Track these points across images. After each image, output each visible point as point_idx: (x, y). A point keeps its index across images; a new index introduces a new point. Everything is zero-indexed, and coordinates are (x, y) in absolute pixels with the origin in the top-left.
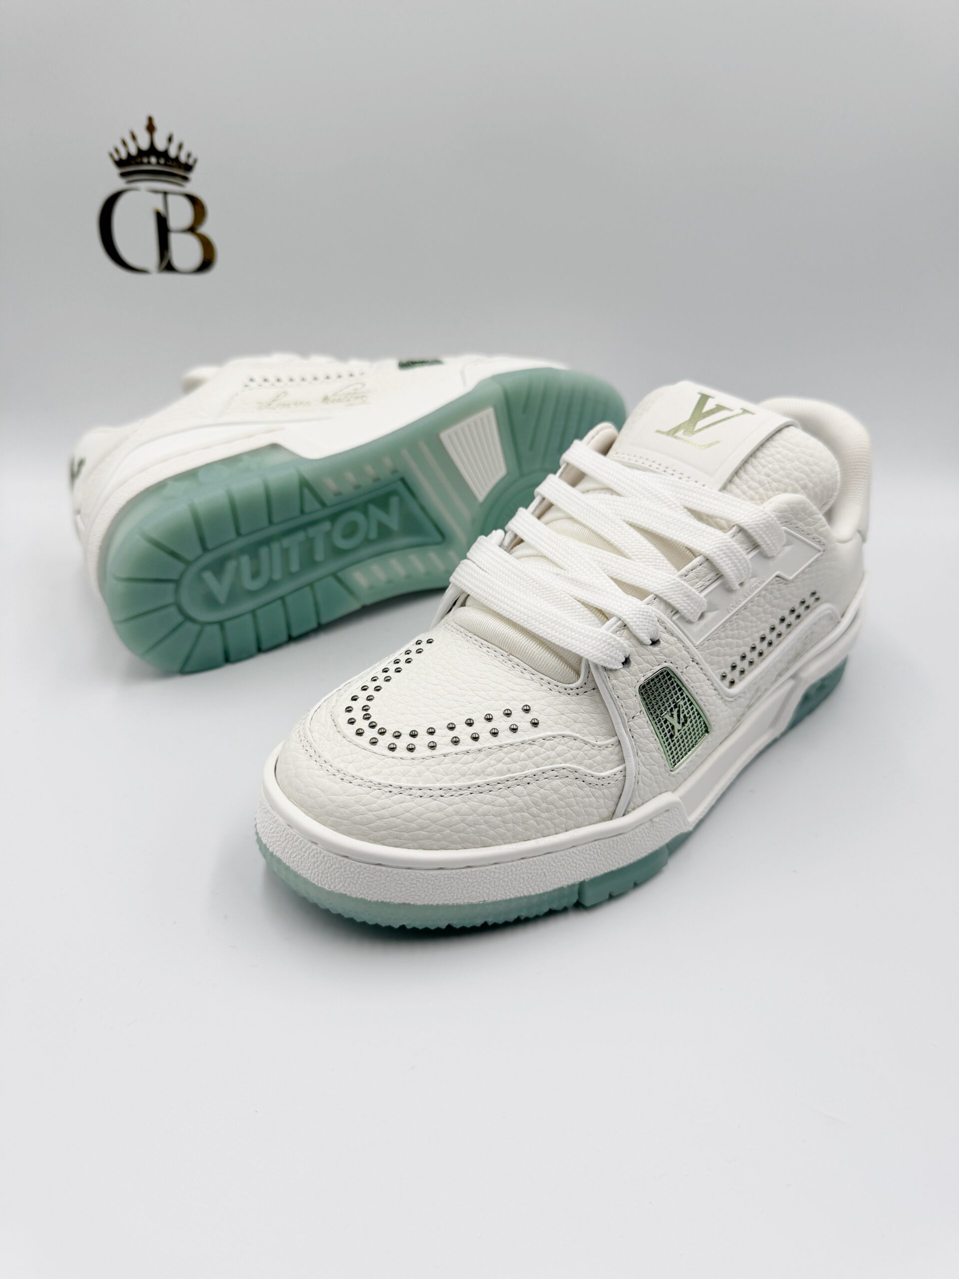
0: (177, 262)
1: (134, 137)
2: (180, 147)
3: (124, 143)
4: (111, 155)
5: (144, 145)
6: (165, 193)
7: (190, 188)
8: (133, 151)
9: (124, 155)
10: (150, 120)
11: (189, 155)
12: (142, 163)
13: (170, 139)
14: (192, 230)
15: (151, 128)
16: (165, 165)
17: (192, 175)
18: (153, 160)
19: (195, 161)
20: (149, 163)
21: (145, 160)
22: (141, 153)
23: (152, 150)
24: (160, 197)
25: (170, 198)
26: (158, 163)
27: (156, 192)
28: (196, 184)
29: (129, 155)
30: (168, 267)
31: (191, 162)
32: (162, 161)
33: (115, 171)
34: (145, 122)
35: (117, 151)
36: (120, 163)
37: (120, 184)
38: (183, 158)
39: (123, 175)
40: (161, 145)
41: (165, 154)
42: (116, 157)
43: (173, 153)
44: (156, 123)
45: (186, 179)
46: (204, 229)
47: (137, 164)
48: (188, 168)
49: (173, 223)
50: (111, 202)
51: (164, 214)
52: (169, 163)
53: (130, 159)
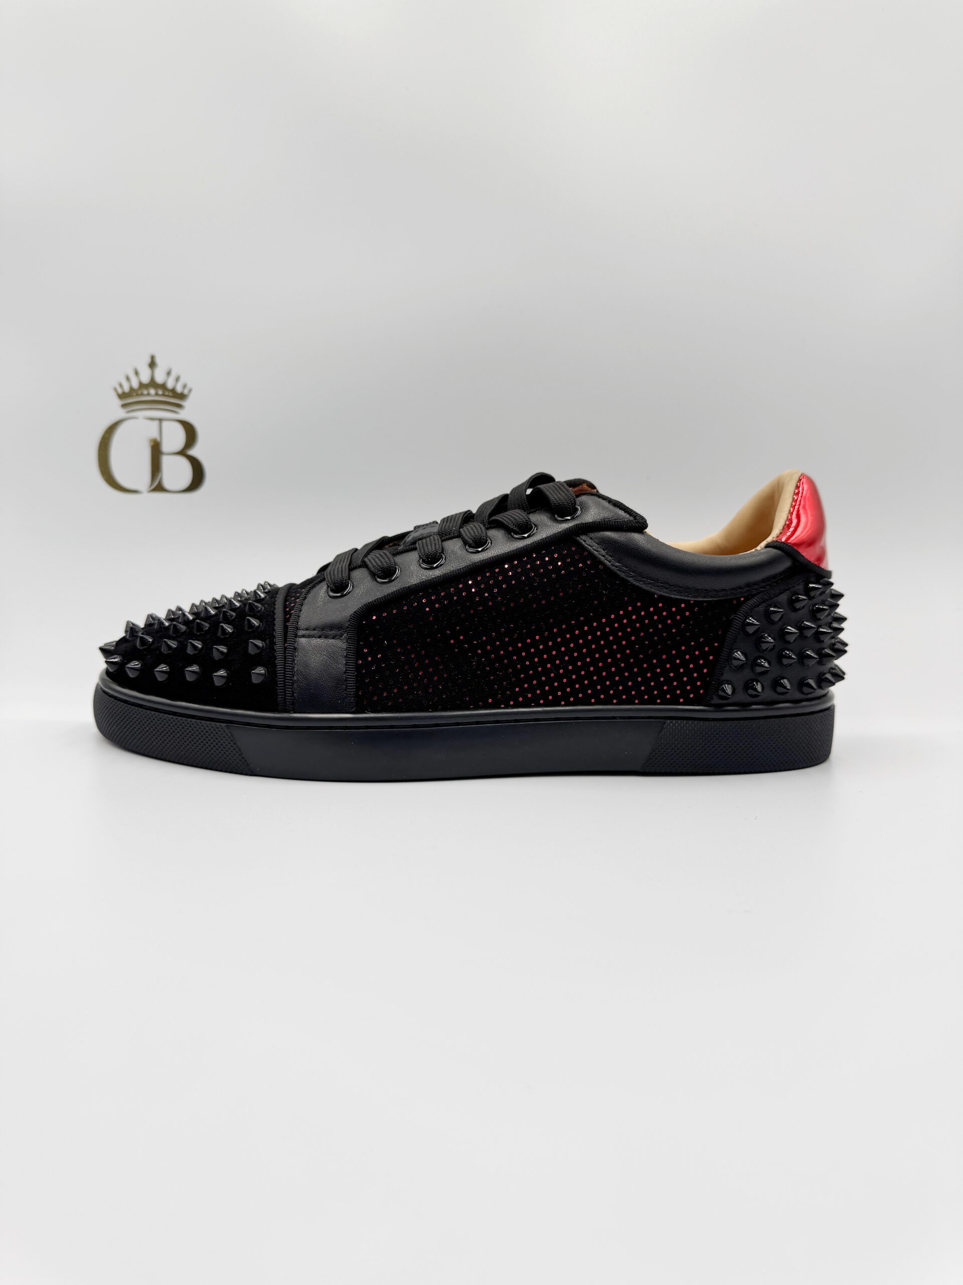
0: (167, 484)
1: (137, 373)
2: (177, 379)
3: (128, 379)
4: (115, 390)
5: (145, 379)
6: (160, 420)
7: (183, 415)
8: (135, 385)
9: (126, 389)
10: (153, 358)
11: (185, 386)
12: (142, 394)
13: (169, 374)
14: (182, 453)
15: (152, 364)
16: (163, 395)
17: (186, 403)
18: (152, 391)
19: (190, 391)
20: (149, 394)
21: (145, 392)
22: (142, 386)
23: (153, 383)
24: (156, 423)
25: (165, 424)
26: (157, 394)
27: (153, 419)
28: (189, 411)
29: (132, 389)
30: (159, 488)
31: (186, 392)
32: (160, 392)
33: (118, 402)
34: (148, 360)
35: (121, 385)
36: (122, 396)
37: (121, 413)
38: (179, 389)
39: (124, 406)
40: (160, 378)
41: (163, 386)
42: (120, 391)
43: (170, 385)
44: (158, 360)
45: (179, 406)
46: (193, 452)
47: (137, 395)
48: (182, 396)
49: (166, 447)
50: (111, 430)
51: (158, 439)
52: (167, 393)
53: (132, 392)
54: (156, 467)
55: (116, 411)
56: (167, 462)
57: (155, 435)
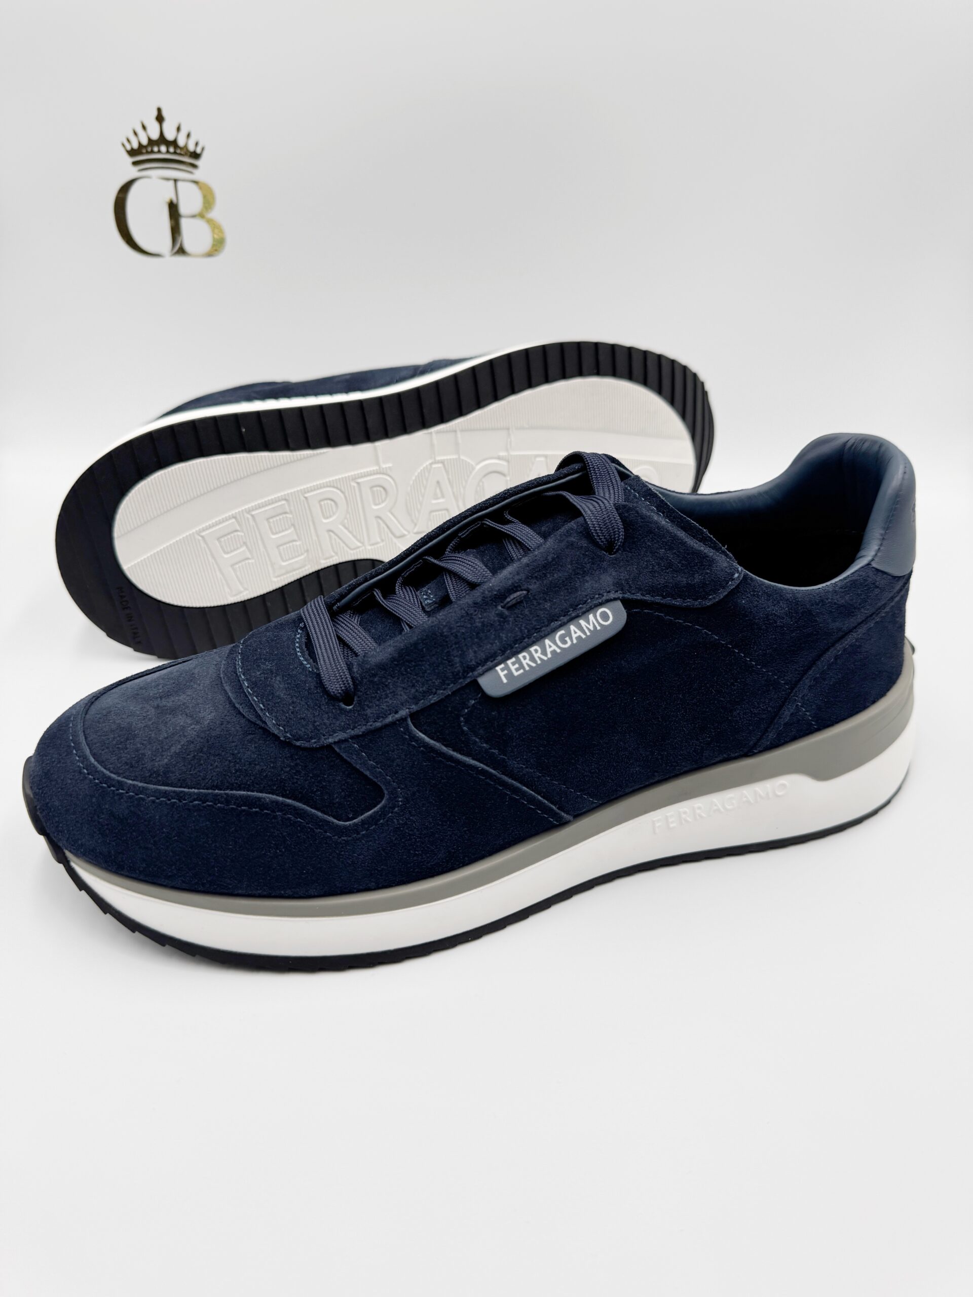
0: (187, 247)
1: (144, 127)
2: (189, 135)
3: (135, 134)
4: (123, 145)
5: (155, 136)
6: (176, 181)
8: (145, 142)
9: (135, 145)
10: (159, 110)
11: (197, 144)
12: (152, 152)
13: (178, 129)
14: (201, 215)
15: (160, 118)
16: (175, 153)
17: (200, 163)
18: (163, 148)
19: (203, 149)
20: (159, 152)
21: (156, 149)
22: (151, 142)
23: (162, 140)
24: (171, 183)
25: (179, 184)
26: (168, 152)
27: (168, 179)
28: (205, 170)
29: (140, 145)
30: (181, 251)
31: (198, 151)
32: (172, 150)
33: (129, 160)
34: (155, 113)
35: (129, 141)
36: (132, 153)
37: (133, 172)
38: (191, 148)
39: (135, 163)
40: (170, 135)
41: (174, 143)
42: (129, 148)
43: (181, 142)
45: (195, 166)
46: (213, 214)
47: (148, 153)
48: (196, 156)
49: (183, 209)
50: (125, 189)
51: (175, 201)
52: (178, 151)
53: (142, 149)
54: (175, 230)
55: (126, 170)
56: (185, 223)
57: (171, 195)
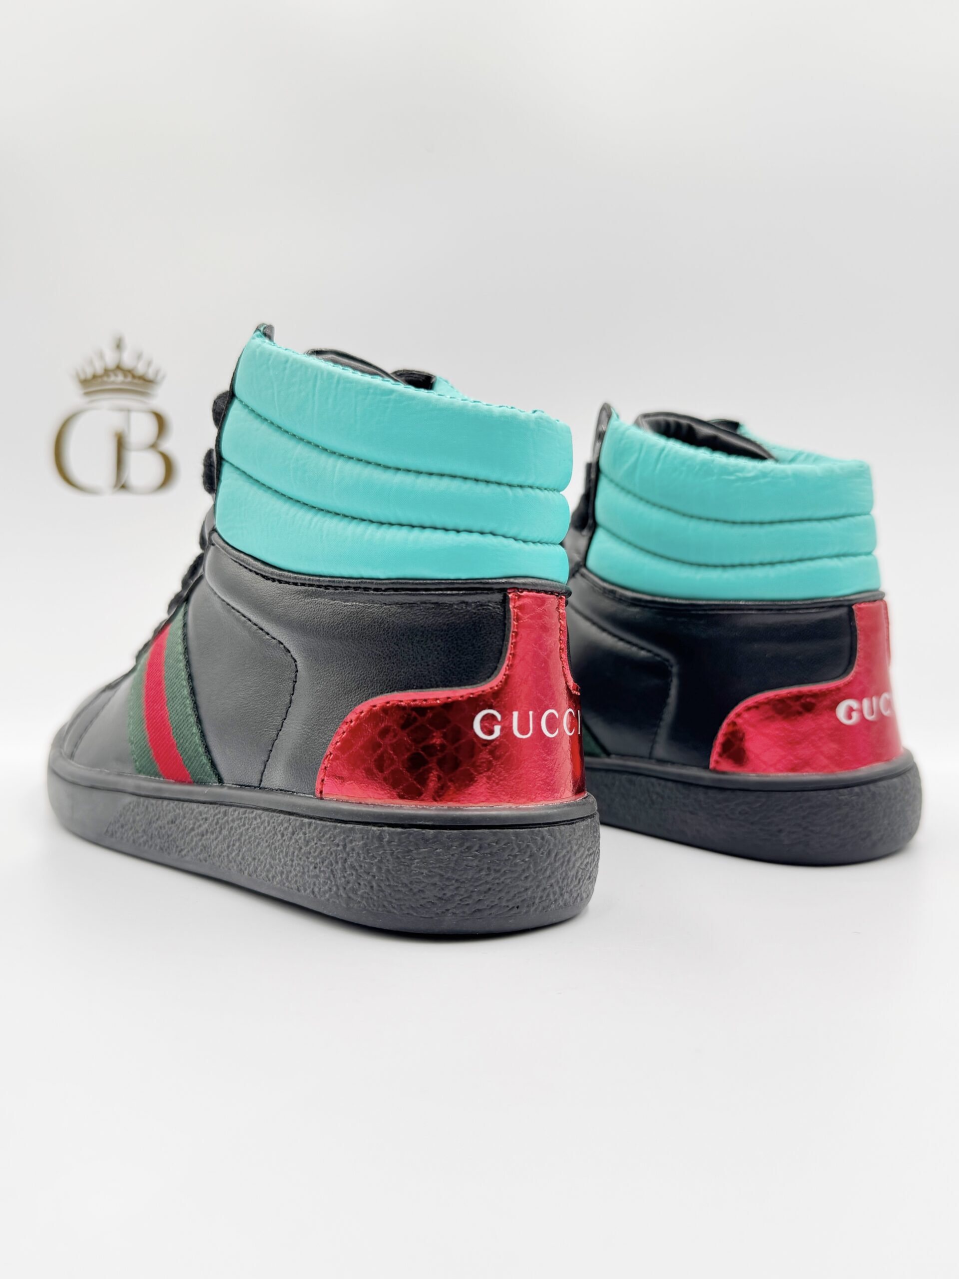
0: (133, 481)
1: (101, 356)
3: (91, 363)
4: (78, 375)
6: (129, 411)
7: (155, 403)
8: (99, 370)
9: (89, 374)
10: (119, 338)
11: (157, 373)
12: (107, 381)
13: (139, 357)
14: (154, 446)
15: (119, 345)
16: (132, 382)
17: (156, 391)
18: (120, 378)
19: (164, 377)
20: (115, 381)
21: (111, 379)
22: (107, 372)
23: (118, 368)
24: (123, 414)
25: (134, 416)
26: (124, 381)
27: (118, 409)
28: (161, 399)
29: (95, 374)
30: (123, 486)
31: (158, 378)
32: (129, 379)
33: (79, 390)
35: (83, 370)
36: (84, 382)
38: (150, 375)
39: (87, 394)
41: (132, 372)
42: (82, 377)
43: (141, 369)
44: (126, 341)
45: (148, 394)
46: (165, 446)
47: (102, 382)
48: (153, 384)
49: (133, 440)
50: (69, 421)
51: (124, 432)
52: (135, 380)
53: (95, 377)
54: (120, 465)
56: (134, 458)
